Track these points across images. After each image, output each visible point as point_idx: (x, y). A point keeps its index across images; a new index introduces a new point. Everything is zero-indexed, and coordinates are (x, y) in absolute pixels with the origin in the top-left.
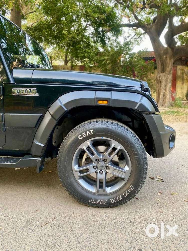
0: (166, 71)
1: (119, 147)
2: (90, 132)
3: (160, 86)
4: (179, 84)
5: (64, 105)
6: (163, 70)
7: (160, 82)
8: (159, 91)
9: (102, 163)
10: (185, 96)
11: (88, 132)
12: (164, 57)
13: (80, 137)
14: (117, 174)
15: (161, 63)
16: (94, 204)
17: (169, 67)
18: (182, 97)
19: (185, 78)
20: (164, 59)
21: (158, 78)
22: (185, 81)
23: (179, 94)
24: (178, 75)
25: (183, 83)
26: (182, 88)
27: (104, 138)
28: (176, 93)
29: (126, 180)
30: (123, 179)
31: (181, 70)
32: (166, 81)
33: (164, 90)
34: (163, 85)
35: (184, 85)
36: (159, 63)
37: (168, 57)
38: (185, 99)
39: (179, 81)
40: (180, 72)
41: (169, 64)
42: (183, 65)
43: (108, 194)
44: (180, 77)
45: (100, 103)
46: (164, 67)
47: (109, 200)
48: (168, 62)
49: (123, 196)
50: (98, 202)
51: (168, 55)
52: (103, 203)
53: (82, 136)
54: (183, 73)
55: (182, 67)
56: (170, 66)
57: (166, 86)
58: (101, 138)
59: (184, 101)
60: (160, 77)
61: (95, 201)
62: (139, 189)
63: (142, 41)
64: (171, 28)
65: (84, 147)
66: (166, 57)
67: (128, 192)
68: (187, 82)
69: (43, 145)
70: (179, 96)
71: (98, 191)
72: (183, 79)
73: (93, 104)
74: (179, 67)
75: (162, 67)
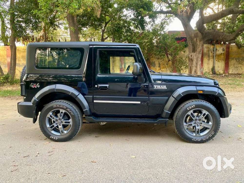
0: (196, 51)
1: (207, 113)
2: (193, 106)
3: (192, 64)
4: (205, 60)
5: (181, 93)
6: (194, 50)
7: (191, 60)
8: (191, 67)
9: (198, 121)
10: (211, 71)
11: (192, 106)
12: (195, 39)
13: (188, 109)
14: (206, 126)
15: (192, 44)
16: (195, 141)
17: (199, 48)
18: (208, 71)
19: (211, 55)
20: (195, 41)
21: (190, 57)
22: (211, 57)
23: (206, 69)
24: (204, 53)
25: (209, 60)
26: (208, 64)
27: (199, 109)
28: (204, 68)
29: (210, 129)
30: (208, 128)
31: (207, 48)
32: (197, 60)
33: (195, 67)
34: (194, 63)
35: (210, 61)
36: (190, 44)
37: (198, 39)
38: (211, 73)
39: (205, 58)
40: (206, 50)
41: (199, 46)
42: (209, 43)
43: (201, 136)
44: (206, 54)
45: (199, 92)
46: (194, 47)
47: (202, 139)
48: (198, 44)
49: (209, 136)
50: (197, 140)
51: (198, 38)
52: (199, 140)
53: (189, 108)
54: (208, 51)
55: (208, 45)
56: (200, 46)
57: (197, 64)
58: (198, 109)
59: (211, 75)
60: (191, 56)
61: (195, 140)
62: (217, 133)
63: (171, 22)
64: (202, 18)
65: (189, 113)
66: (196, 40)
67: (212, 135)
68: (212, 59)
69: (170, 113)
70: (206, 70)
71: (196, 135)
72: (209, 56)
73: (196, 93)
74: (205, 45)
75: (193, 47)
